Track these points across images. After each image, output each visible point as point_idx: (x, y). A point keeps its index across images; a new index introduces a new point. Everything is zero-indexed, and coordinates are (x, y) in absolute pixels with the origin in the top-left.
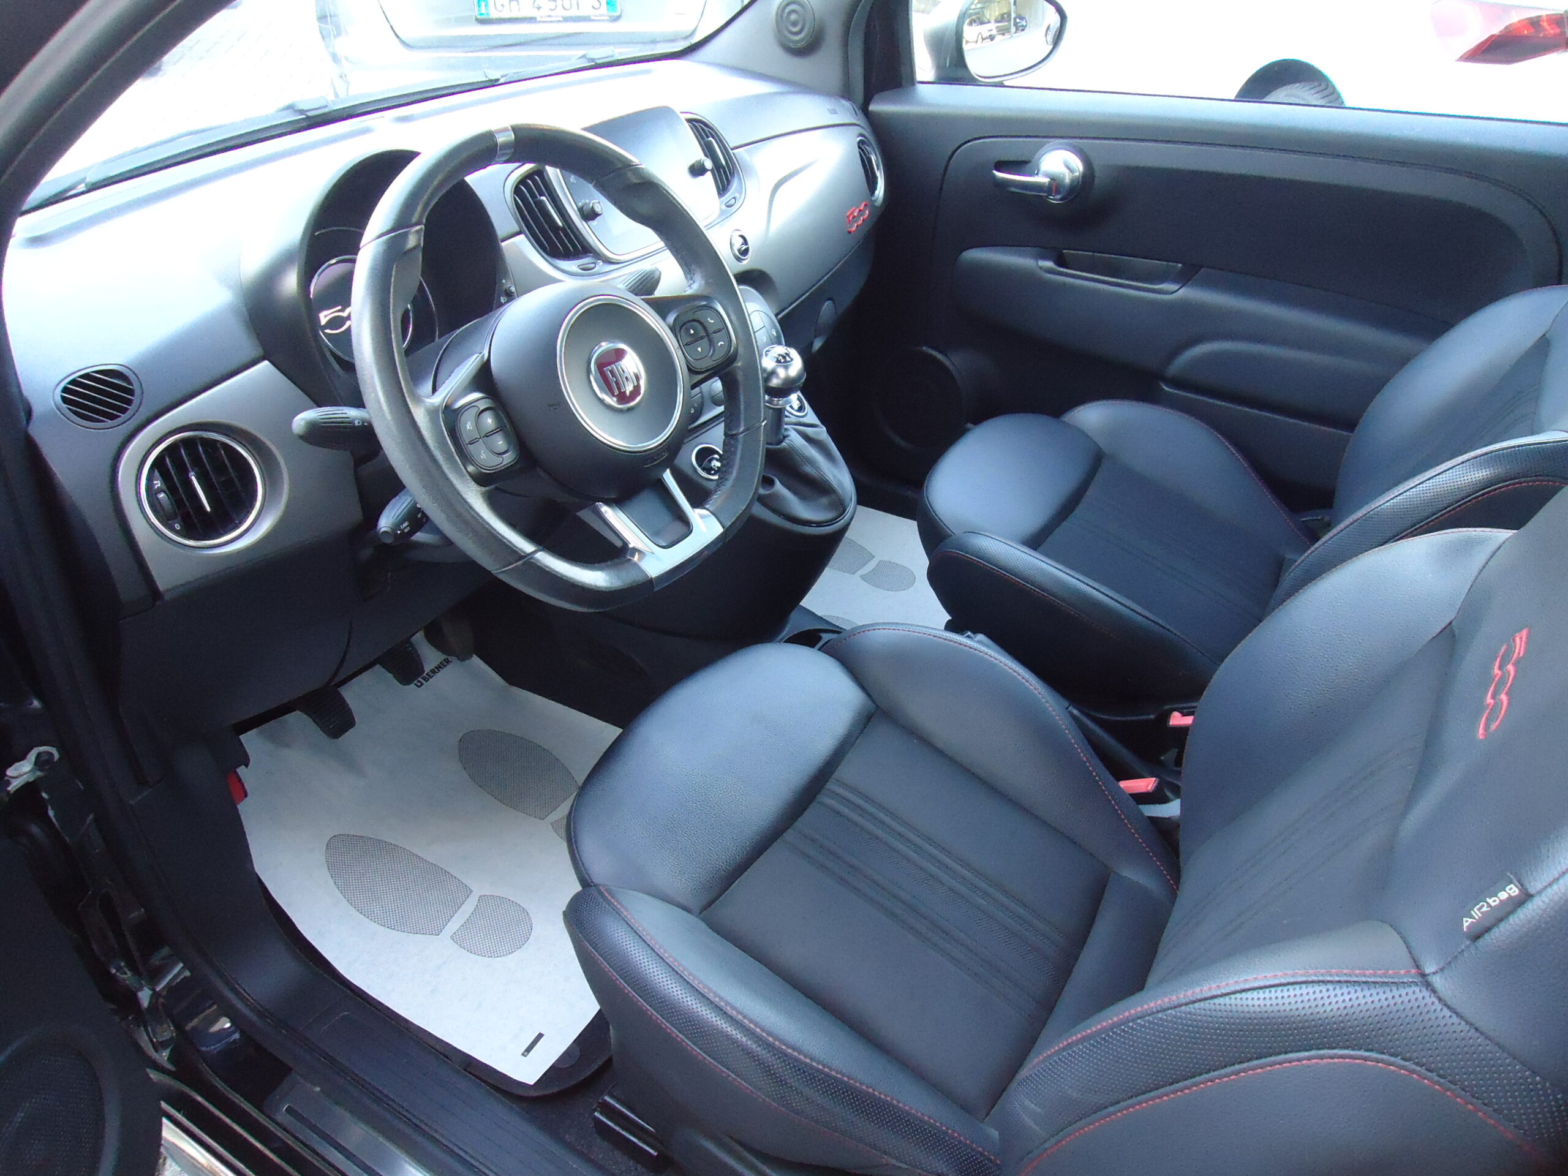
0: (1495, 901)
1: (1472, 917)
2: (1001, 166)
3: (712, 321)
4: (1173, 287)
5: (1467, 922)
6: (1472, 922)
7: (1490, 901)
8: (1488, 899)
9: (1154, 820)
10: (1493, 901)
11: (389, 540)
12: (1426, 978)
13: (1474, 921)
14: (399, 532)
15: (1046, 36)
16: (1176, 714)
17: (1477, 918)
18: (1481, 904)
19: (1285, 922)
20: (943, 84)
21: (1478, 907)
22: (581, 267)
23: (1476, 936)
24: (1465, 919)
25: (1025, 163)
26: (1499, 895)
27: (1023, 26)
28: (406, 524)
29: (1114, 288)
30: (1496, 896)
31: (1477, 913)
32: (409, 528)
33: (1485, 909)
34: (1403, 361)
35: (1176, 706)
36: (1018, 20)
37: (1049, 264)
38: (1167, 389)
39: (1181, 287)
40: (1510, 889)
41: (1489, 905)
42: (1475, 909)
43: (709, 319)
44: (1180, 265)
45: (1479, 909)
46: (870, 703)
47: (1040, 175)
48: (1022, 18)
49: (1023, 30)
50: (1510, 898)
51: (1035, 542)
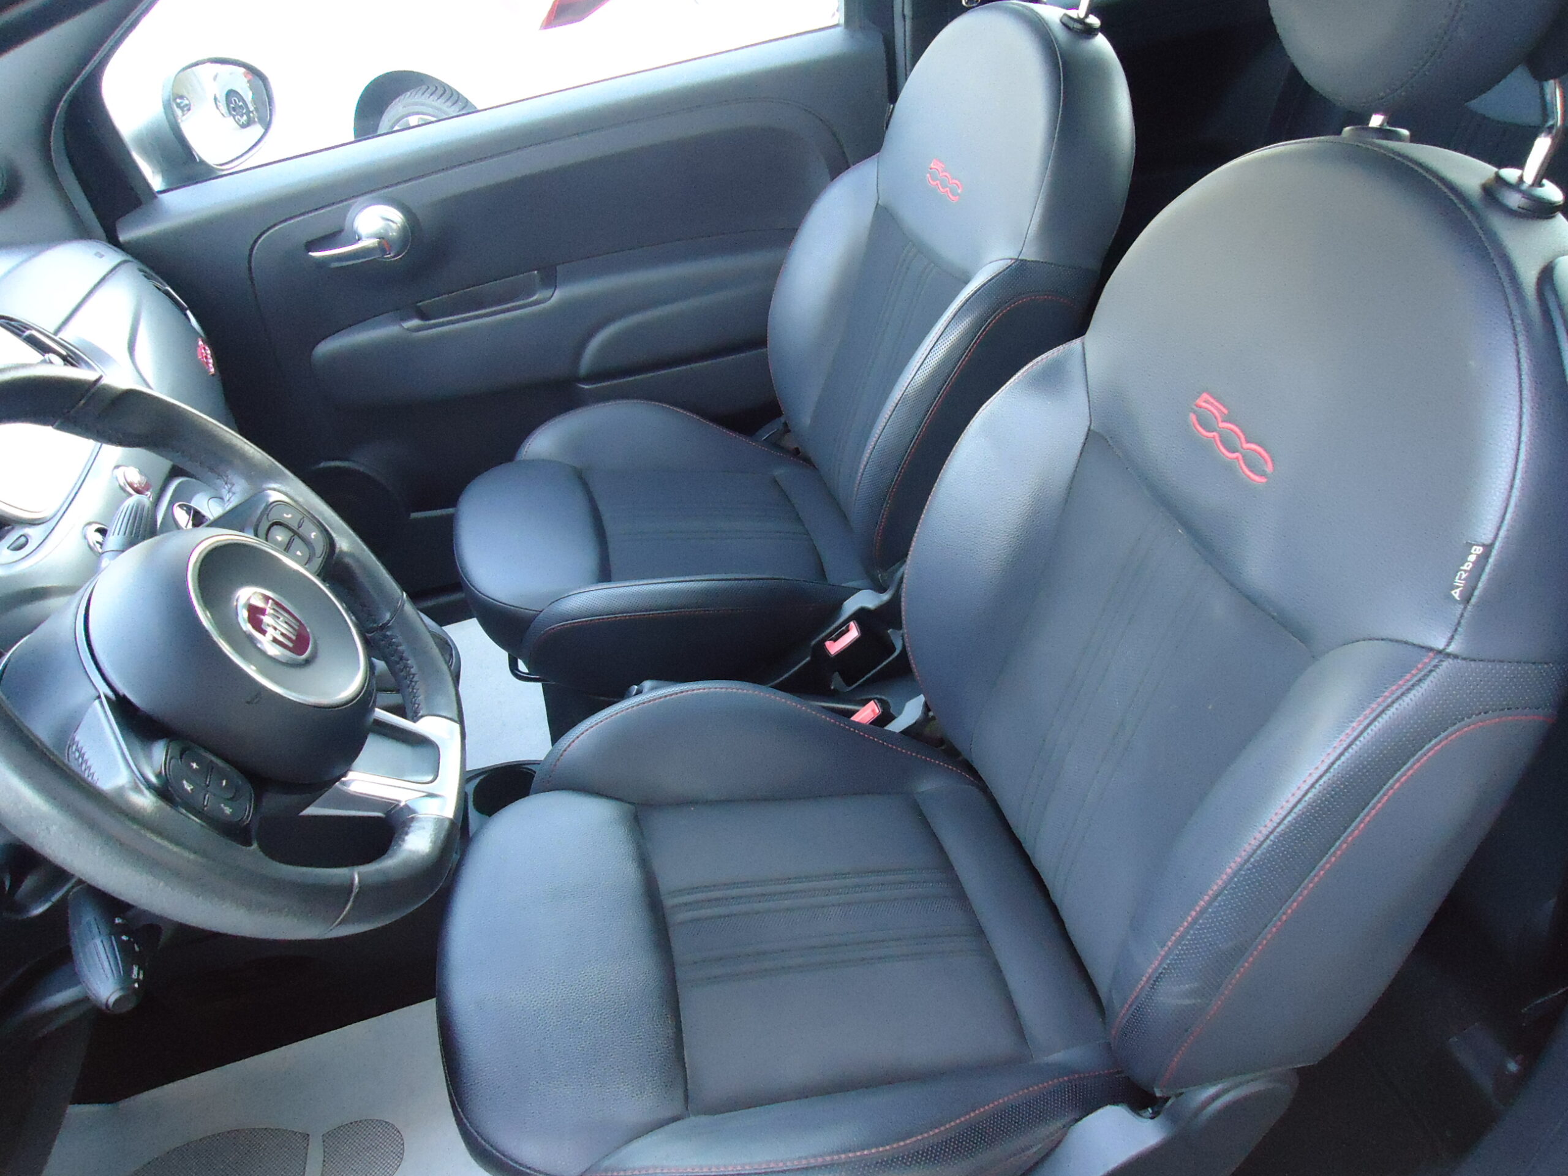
0: (1468, 566)
1: (1458, 587)
2: (312, 245)
3: (290, 516)
4: (547, 293)
5: (1456, 594)
6: (1461, 591)
7: (1465, 567)
8: (1462, 568)
9: (906, 732)
10: (1467, 566)
11: (130, 1006)
12: (1444, 653)
13: (1461, 589)
14: (136, 985)
15: (218, 108)
16: (828, 644)
17: (1462, 585)
18: (1459, 574)
19: (1210, 707)
20: (184, 186)
21: (1457, 578)
22: (11, 548)
23: (1467, 599)
24: (1453, 592)
25: (341, 231)
26: (1469, 559)
27: (187, 105)
28: (135, 969)
29: (491, 318)
30: (1467, 561)
31: (1460, 580)
32: (141, 972)
33: (1464, 576)
34: (773, 273)
35: (824, 634)
36: (178, 101)
37: (415, 322)
38: (586, 387)
39: (555, 290)
40: (1475, 550)
41: (1465, 571)
42: (1457, 580)
43: (285, 515)
44: (536, 272)
45: (1460, 579)
46: (628, 805)
47: (363, 239)
48: (182, 97)
49: (189, 110)
50: (1478, 556)
51: (605, 575)
